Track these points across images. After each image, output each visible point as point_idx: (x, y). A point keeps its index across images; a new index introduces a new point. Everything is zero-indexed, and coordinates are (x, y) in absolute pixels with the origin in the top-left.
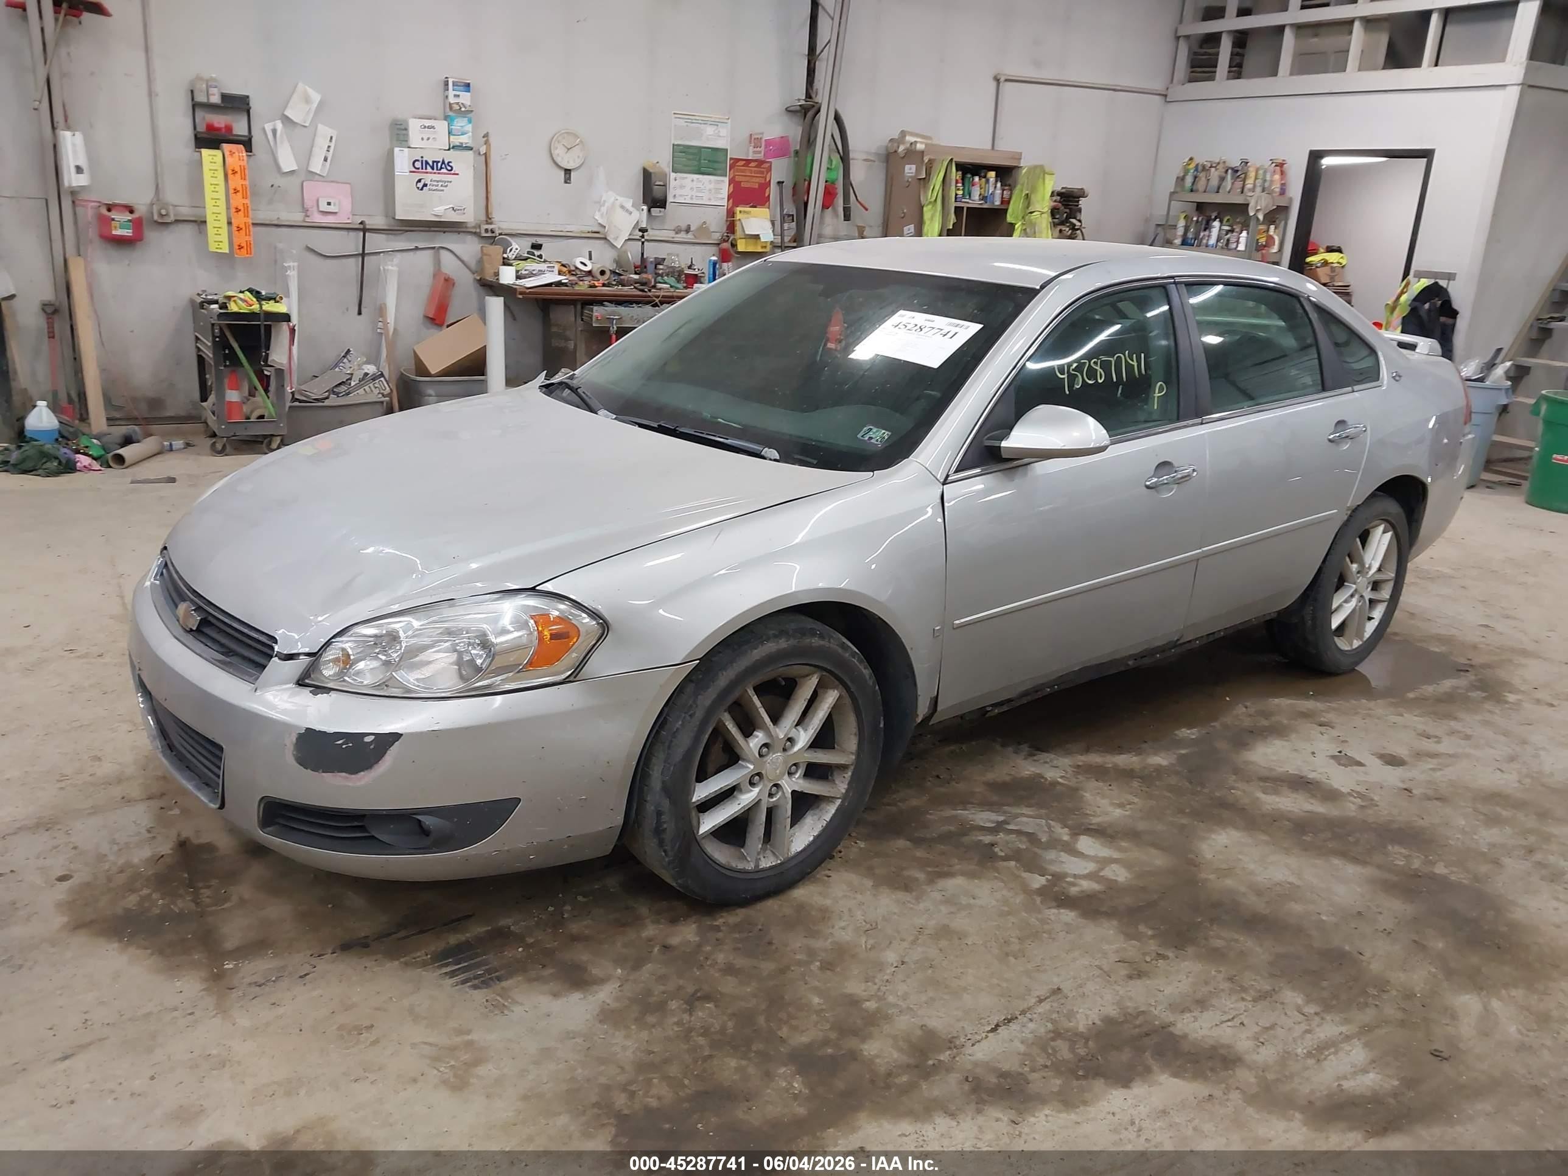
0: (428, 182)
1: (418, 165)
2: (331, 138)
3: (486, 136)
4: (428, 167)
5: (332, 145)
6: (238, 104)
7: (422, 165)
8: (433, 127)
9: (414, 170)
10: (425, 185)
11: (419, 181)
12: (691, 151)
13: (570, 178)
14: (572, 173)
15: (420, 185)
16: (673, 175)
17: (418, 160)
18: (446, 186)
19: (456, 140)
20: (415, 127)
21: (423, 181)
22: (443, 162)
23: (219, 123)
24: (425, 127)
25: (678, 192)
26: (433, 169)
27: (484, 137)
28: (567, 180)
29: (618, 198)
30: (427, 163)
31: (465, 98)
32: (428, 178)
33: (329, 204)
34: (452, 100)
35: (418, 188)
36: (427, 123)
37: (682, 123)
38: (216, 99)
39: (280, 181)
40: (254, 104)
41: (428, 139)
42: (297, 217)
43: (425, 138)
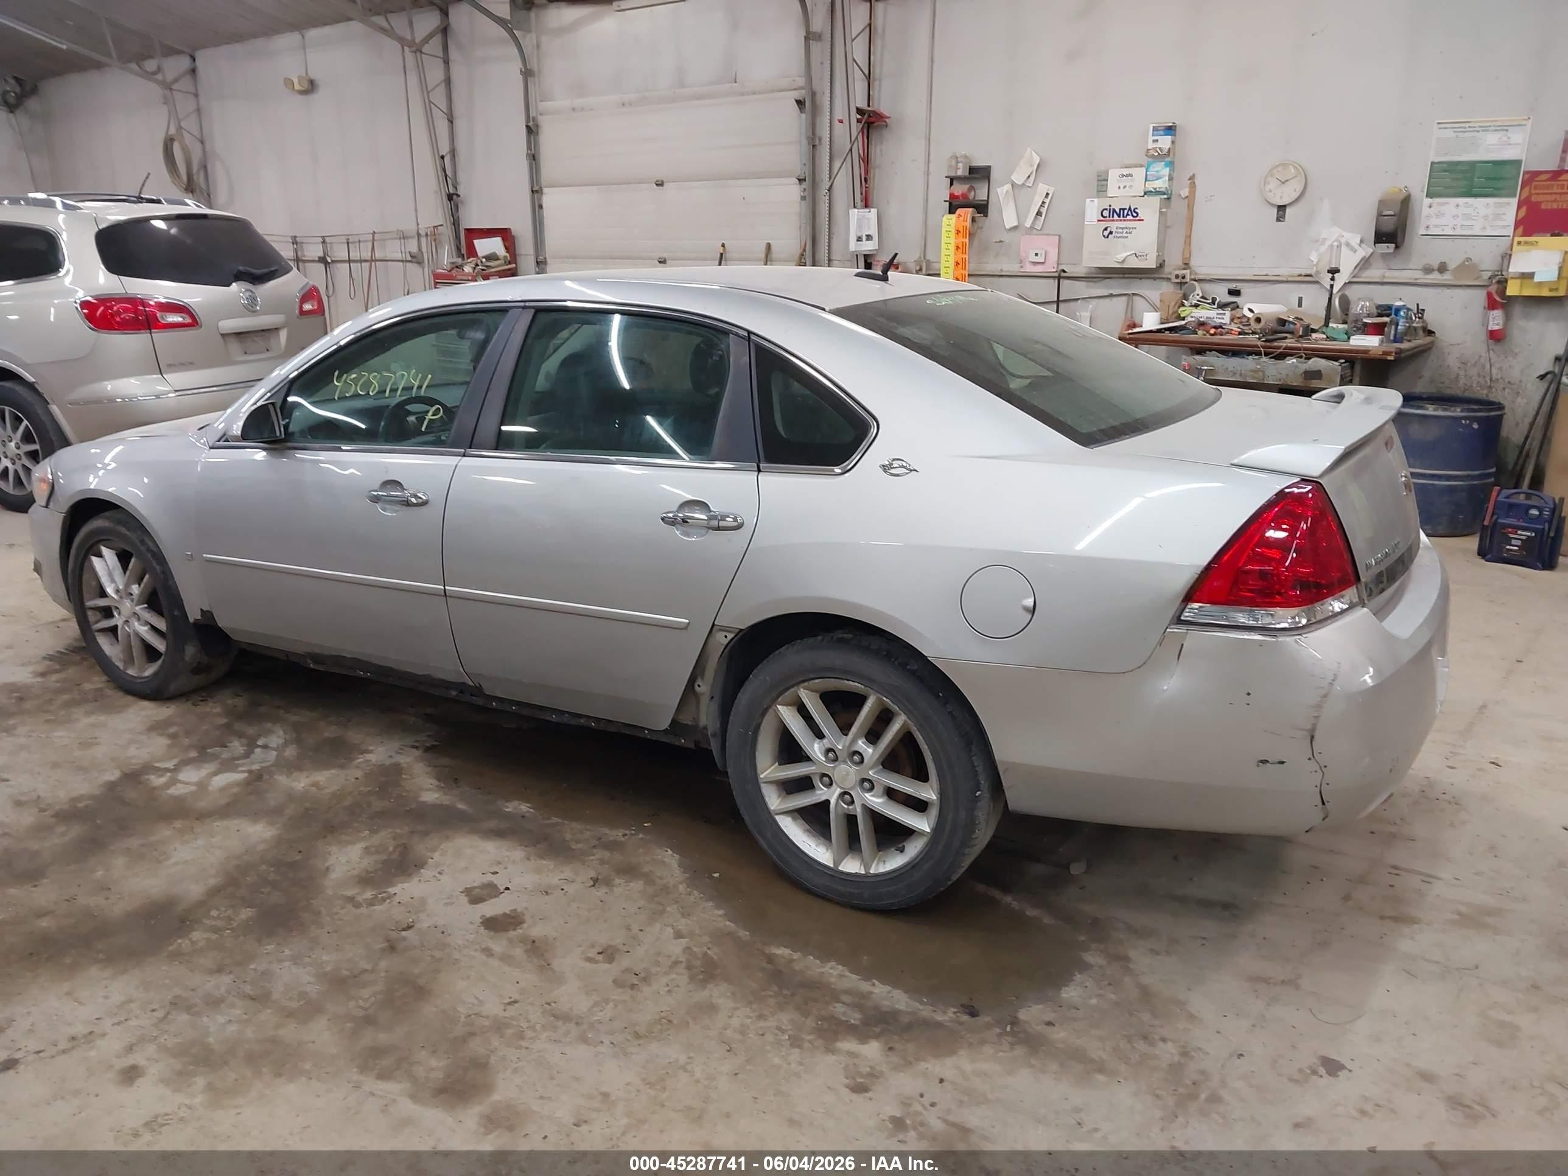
0: (1114, 230)
1: (1106, 213)
2: (1048, 194)
3: (1192, 178)
4: (1115, 214)
5: (1047, 201)
6: (979, 174)
7: (1112, 213)
8: (1131, 175)
9: (1102, 219)
10: (1111, 233)
11: (1106, 229)
12: (1460, 167)
13: (1283, 216)
14: (1288, 210)
15: (1106, 233)
16: (1427, 201)
17: (1106, 209)
18: (1131, 233)
19: (1150, 186)
20: (1113, 175)
21: (1109, 230)
22: (1130, 209)
23: (958, 192)
24: (1123, 176)
25: (1434, 221)
26: (1119, 216)
27: (1189, 180)
28: (1280, 218)
29: (1344, 233)
30: (1114, 210)
31: (1165, 142)
32: (1114, 226)
33: (1036, 255)
34: (1151, 145)
35: (1104, 236)
36: (1125, 171)
37: (1450, 133)
38: (961, 172)
39: (1006, 238)
40: (994, 175)
41: (1125, 187)
42: (1014, 268)
43: (1122, 187)
